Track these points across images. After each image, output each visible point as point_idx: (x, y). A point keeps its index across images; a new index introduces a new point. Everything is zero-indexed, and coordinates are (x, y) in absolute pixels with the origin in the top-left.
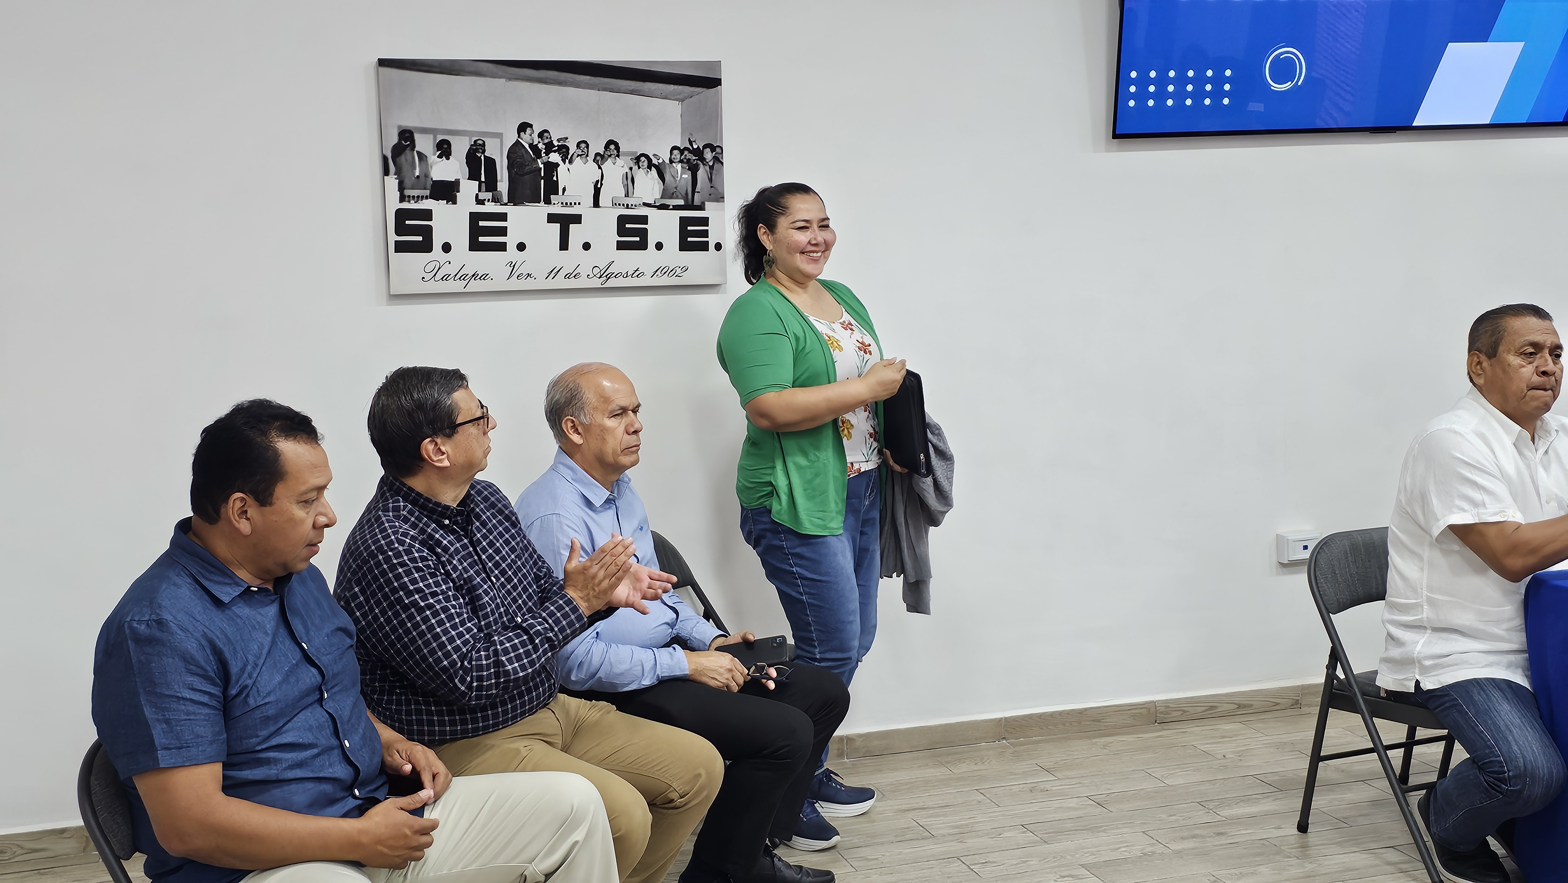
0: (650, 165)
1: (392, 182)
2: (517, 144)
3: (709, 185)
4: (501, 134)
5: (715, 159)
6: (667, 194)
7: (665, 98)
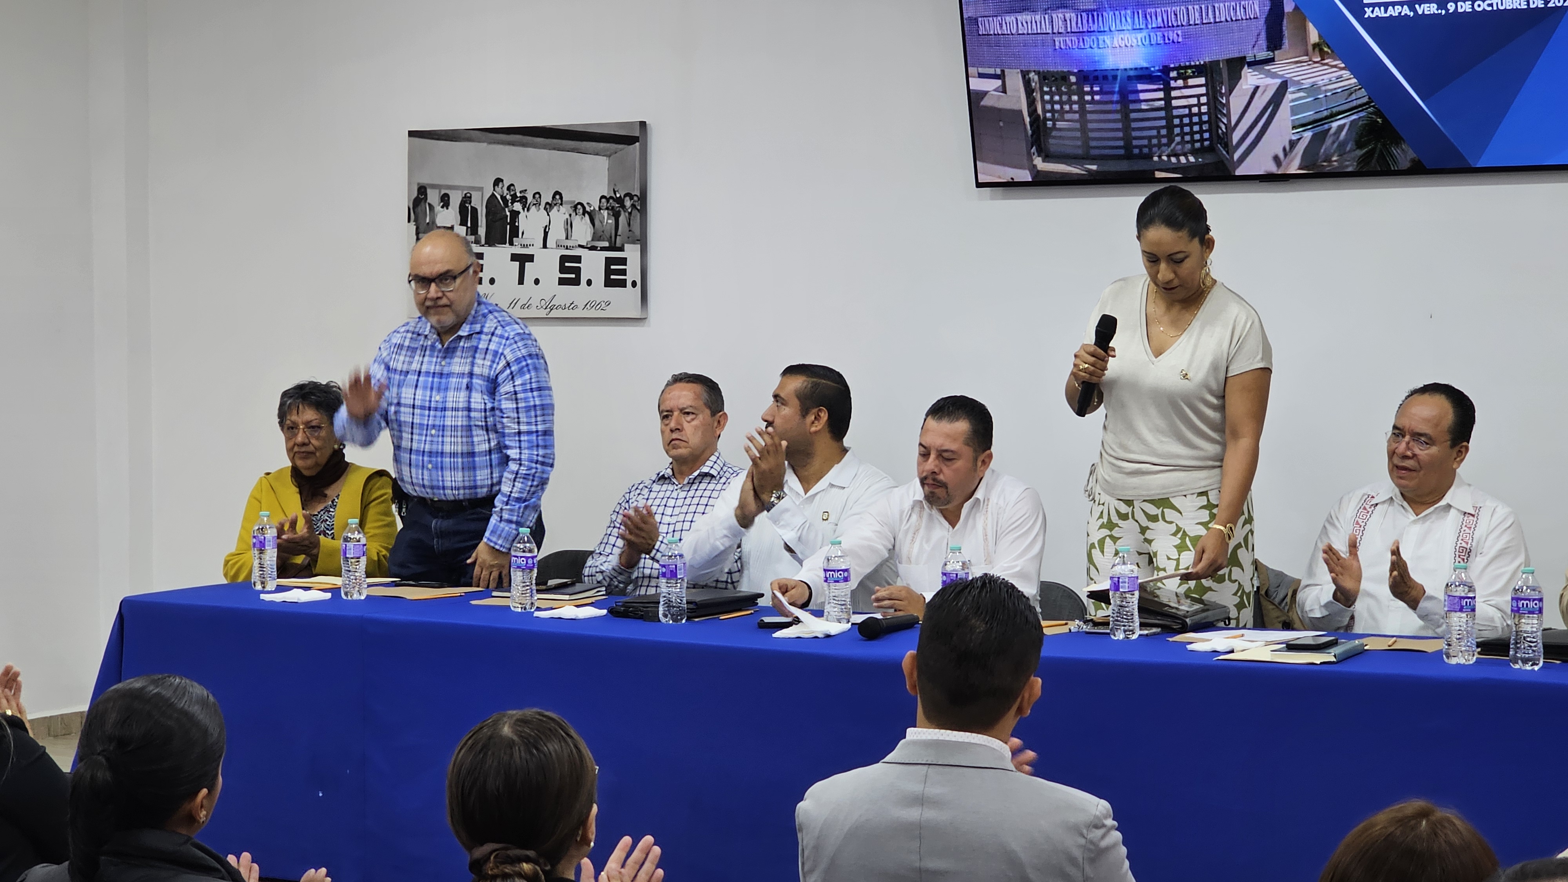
2: (493, 195)
3: (628, 229)
4: (483, 188)
5: (633, 206)
6: (596, 237)
7: (597, 154)
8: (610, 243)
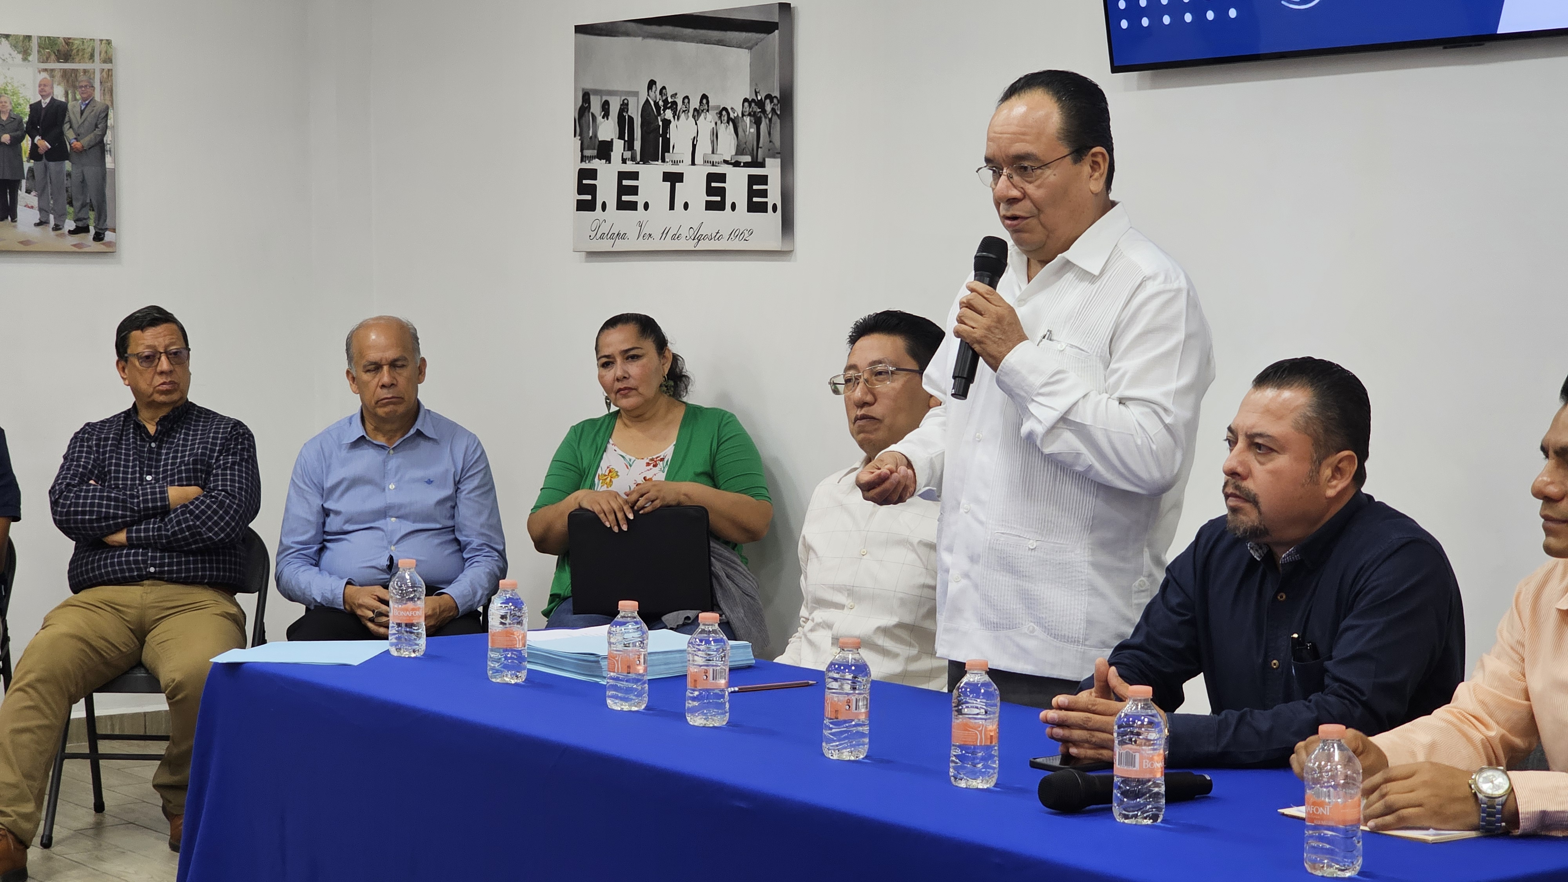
0: (729, 119)
1: (577, 143)
4: (638, 92)
5: (773, 110)
6: (740, 151)
7: (740, 47)
8: (752, 158)
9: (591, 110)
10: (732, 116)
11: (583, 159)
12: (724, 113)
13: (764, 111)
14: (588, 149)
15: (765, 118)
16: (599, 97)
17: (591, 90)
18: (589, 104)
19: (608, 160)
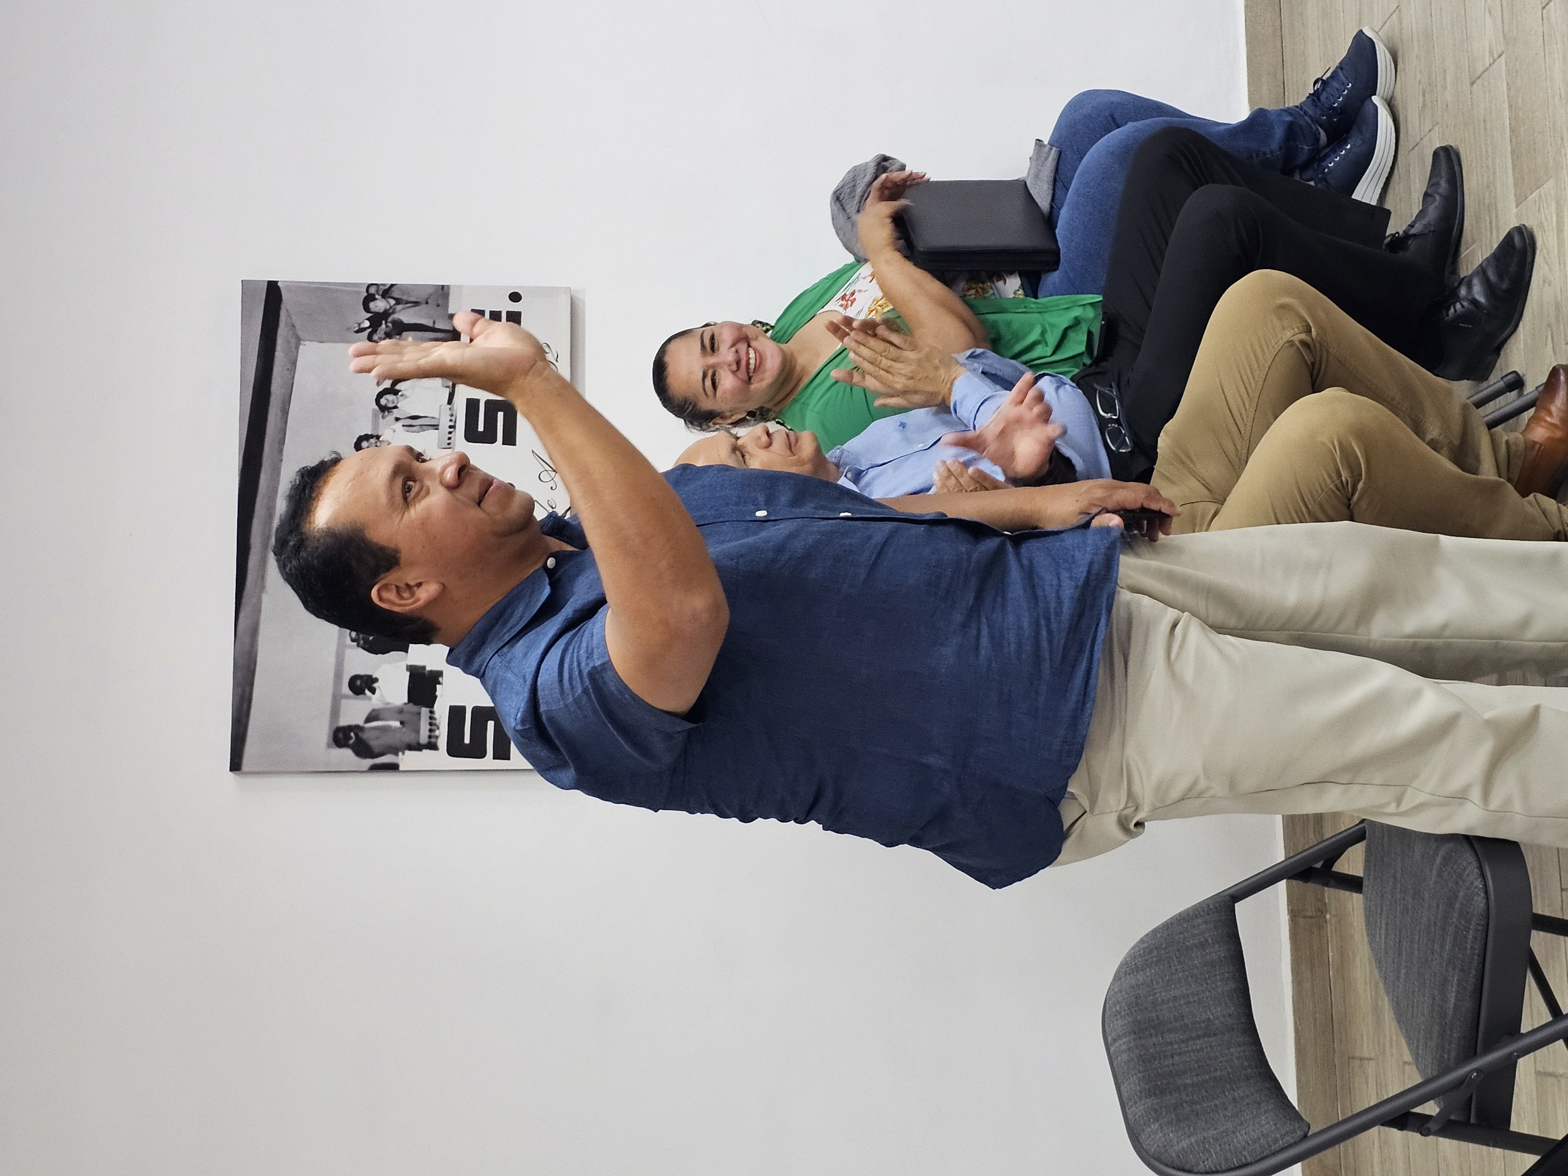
0: (393, 391)
1: (408, 760)
3: (424, 306)
9: (360, 722)
10: (387, 384)
11: (433, 746)
12: (383, 401)
13: (385, 315)
14: (418, 732)
15: (393, 313)
16: (344, 702)
17: (331, 723)
18: (350, 728)
19: (435, 677)
